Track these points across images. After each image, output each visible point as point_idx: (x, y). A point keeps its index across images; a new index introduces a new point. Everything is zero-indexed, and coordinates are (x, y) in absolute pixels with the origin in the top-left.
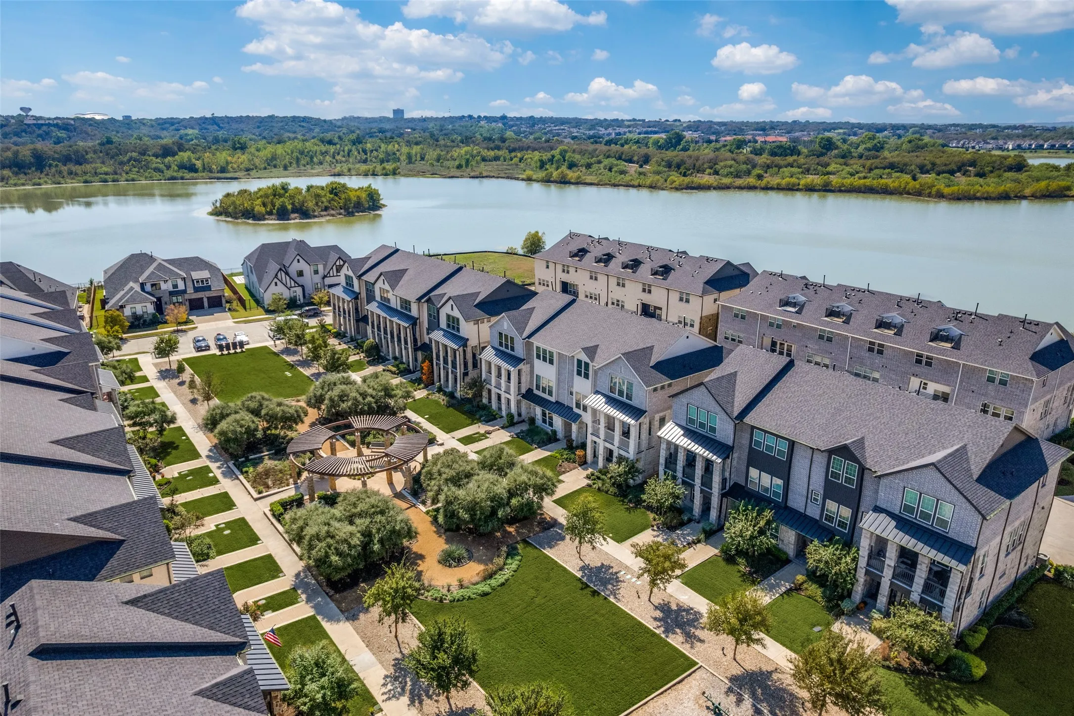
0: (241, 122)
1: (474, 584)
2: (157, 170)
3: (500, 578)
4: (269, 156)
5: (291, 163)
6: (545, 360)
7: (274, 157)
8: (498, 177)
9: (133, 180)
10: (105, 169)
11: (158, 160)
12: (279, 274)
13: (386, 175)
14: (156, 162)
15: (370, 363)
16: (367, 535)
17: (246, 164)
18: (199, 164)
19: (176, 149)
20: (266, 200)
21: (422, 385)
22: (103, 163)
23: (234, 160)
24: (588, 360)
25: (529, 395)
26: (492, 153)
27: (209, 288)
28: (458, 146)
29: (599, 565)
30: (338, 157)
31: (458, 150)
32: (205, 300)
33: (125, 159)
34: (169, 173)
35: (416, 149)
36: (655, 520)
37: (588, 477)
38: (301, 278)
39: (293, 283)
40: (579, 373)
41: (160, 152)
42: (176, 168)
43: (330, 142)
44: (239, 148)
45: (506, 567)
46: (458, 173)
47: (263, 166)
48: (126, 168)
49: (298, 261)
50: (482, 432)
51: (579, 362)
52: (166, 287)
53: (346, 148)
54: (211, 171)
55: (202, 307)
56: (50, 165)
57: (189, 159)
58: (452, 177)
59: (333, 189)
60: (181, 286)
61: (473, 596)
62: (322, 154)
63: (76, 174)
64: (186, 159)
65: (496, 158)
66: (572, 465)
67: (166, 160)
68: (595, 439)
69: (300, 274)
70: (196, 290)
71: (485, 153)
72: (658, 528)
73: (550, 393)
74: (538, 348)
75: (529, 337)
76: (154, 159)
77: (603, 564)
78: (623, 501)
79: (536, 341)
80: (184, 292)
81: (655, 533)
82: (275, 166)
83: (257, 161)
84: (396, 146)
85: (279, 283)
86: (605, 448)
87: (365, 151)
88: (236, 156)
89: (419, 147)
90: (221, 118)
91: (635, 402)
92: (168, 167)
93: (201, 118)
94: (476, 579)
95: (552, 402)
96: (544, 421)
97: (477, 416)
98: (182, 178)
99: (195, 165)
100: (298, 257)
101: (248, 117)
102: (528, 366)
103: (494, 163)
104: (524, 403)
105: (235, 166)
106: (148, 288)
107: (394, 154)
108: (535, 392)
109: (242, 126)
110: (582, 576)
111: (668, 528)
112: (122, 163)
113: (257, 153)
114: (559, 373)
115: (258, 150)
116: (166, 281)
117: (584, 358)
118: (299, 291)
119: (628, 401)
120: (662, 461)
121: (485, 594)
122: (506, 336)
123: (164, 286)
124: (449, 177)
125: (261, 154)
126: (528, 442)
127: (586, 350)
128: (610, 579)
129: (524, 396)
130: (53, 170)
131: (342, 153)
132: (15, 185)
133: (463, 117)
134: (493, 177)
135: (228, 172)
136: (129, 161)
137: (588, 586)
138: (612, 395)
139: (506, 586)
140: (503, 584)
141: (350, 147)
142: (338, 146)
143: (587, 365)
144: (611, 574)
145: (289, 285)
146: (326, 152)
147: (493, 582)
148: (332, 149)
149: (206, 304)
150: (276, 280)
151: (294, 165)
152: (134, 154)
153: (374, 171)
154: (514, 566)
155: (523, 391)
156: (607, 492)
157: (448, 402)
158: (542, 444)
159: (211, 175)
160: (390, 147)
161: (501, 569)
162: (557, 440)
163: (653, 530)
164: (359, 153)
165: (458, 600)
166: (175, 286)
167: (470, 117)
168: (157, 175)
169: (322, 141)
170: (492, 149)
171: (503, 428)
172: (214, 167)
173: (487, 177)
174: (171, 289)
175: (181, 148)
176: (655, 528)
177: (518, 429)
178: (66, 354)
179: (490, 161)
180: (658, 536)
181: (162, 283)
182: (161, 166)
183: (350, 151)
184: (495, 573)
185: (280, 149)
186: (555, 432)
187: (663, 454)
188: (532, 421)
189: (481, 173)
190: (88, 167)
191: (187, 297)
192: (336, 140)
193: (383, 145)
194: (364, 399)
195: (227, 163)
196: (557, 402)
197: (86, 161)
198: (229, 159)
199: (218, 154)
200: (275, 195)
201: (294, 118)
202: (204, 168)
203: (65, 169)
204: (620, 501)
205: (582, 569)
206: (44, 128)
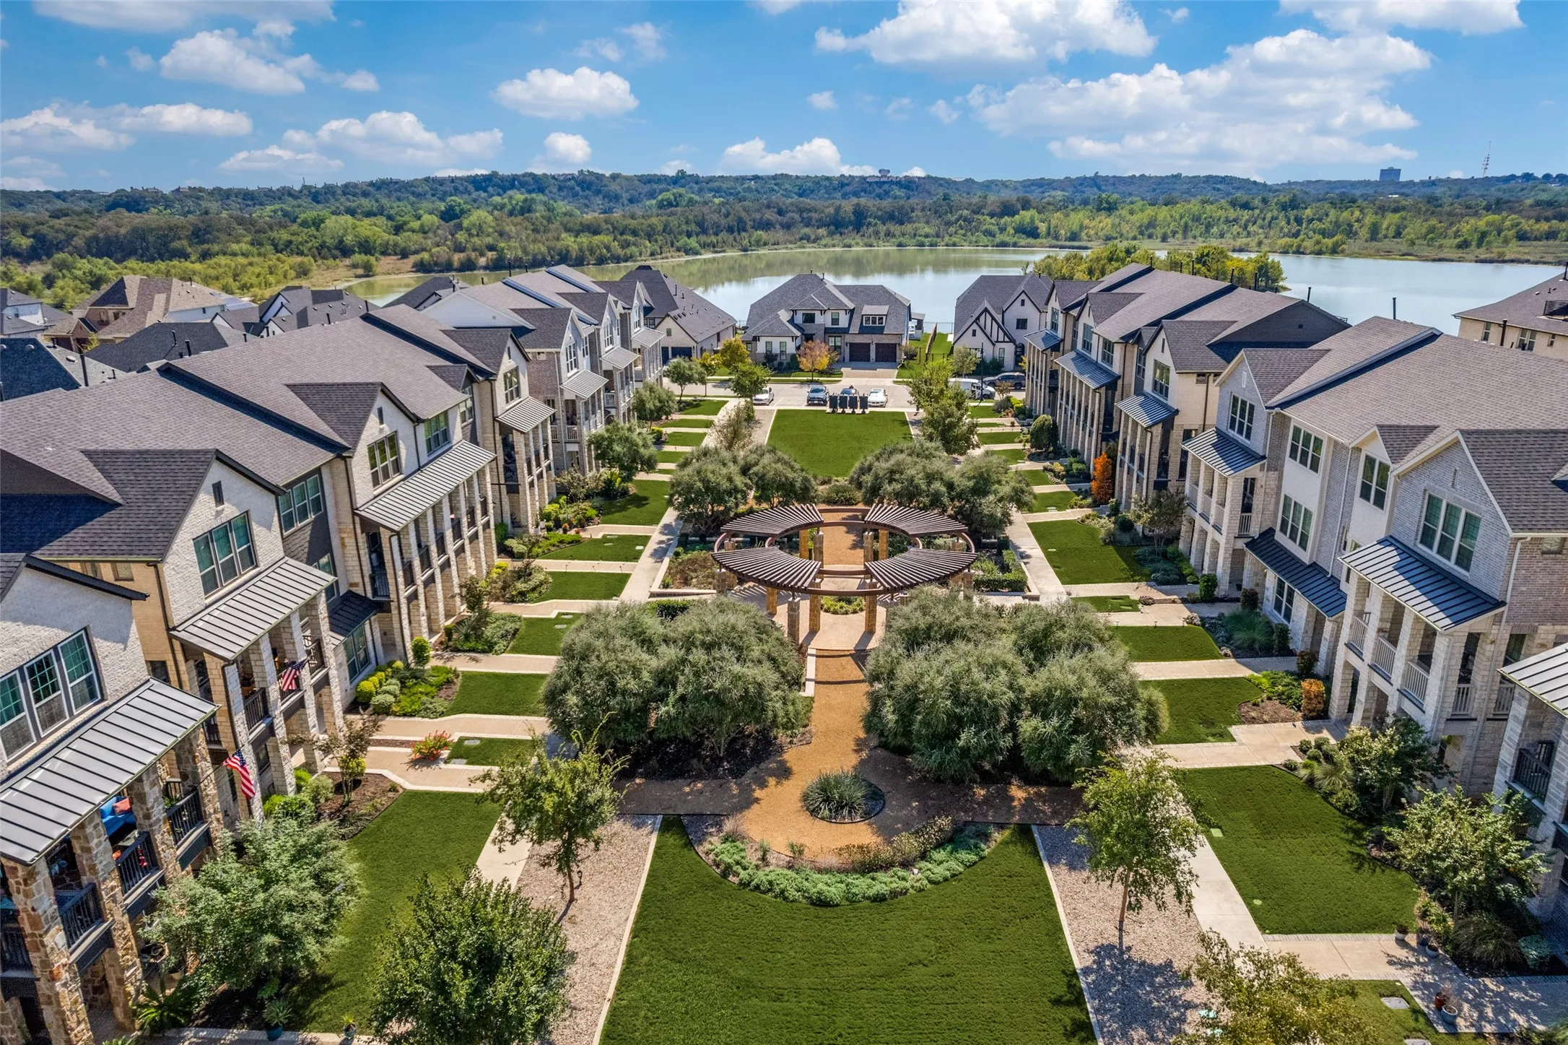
0: (1132, 183)
1: (820, 871)
2: (989, 233)
3: (884, 882)
4: (1146, 221)
5: (1174, 233)
6: (1303, 462)
7: (1152, 224)
8: (1536, 263)
9: (954, 245)
10: (927, 230)
11: (993, 221)
12: (982, 318)
13: (1319, 253)
14: (989, 223)
15: (1032, 457)
16: (665, 679)
17: (1107, 232)
18: (1043, 227)
19: (1019, 206)
20: (1095, 265)
21: (1089, 500)
22: (927, 223)
23: (1093, 223)
24: (1388, 462)
25: (1264, 545)
26: (1544, 226)
27: (880, 331)
28: (1476, 214)
29: (1158, 961)
30: (1251, 228)
31: (1472, 221)
32: (873, 348)
33: (953, 219)
34: (1000, 238)
35: (1392, 219)
36: (1424, 915)
37: (1303, 749)
38: (1021, 331)
39: (1001, 333)
40: (1365, 494)
41: (998, 210)
42: (1012, 231)
43: (1246, 206)
44: (1104, 209)
45: (923, 864)
46: (1460, 253)
47: (1131, 235)
48: (952, 229)
49: (1023, 303)
50: (1135, 596)
51: (1370, 461)
52: (823, 320)
53: (1269, 215)
54: (1057, 238)
55: (866, 358)
56: (870, 223)
57: (1032, 221)
58: (1440, 260)
59: (1203, 256)
60: (843, 322)
61: (792, 893)
62: (1227, 221)
63: (894, 236)
64: (1028, 220)
65: (1551, 235)
66: (1285, 711)
67: (1003, 221)
68: (1354, 660)
69: (1022, 324)
70: (863, 330)
71: (1527, 225)
72: (1423, 943)
73: (1303, 545)
74: (1297, 430)
75: (1285, 405)
76: (988, 218)
77: (1169, 964)
78: (1358, 834)
79: (1299, 416)
80: (845, 331)
81: (1402, 954)
82: (1150, 237)
83: (1125, 228)
84: (1357, 213)
85: (979, 332)
86: (1372, 688)
87: (1299, 221)
88: (1097, 220)
89: (1398, 215)
90: (1106, 179)
91: (1476, 576)
92: (1002, 230)
93: (1078, 179)
94: (834, 861)
95: (1302, 564)
96: (1278, 606)
97: (1147, 570)
98: (1015, 245)
99: (1037, 228)
100: (1023, 297)
101: (1143, 176)
102: (1273, 475)
103: (1544, 242)
104: (1251, 559)
105: (1092, 232)
106: (799, 319)
107: (1350, 226)
108: (1280, 538)
109: (1132, 188)
110: (1087, 971)
111: (1454, 959)
112: (949, 224)
113: (1128, 217)
114: (1328, 493)
115: (1132, 213)
116: (823, 312)
117: (1380, 453)
118: (1009, 349)
119: (1459, 572)
120: (1507, 755)
121: (821, 903)
122: (1244, 403)
123: (819, 319)
124: (1434, 260)
125: (1134, 218)
126: (1216, 641)
127: (1388, 431)
128: (1160, 1014)
129: (1252, 545)
130: (871, 229)
131: (1260, 222)
132: (825, 246)
133: (1513, 177)
134: (1528, 261)
135: (1080, 240)
136: (958, 220)
137: (1078, 1001)
138: (1422, 549)
139: (884, 906)
140: (879, 899)
141: (1275, 213)
142: (1257, 212)
143: (1384, 469)
144: (1174, 1002)
145: (994, 338)
146: (1235, 220)
147: (862, 885)
148: (1246, 215)
149: (873, 355)
150: (975, 327)
151: (1179, 236)
152: (965, 212)
153: (1299, 246)
154: (940, 871)
155: (1255, 531)
156: (1327, 796)
157: (1111, 534)
158: (1243, 652)
159: (1055, 242)
160: (1346, 214)
161: (906, 865)
162: (1286, 652)
163: (1402, 943)
164: (1288, 223)
165: (757, 887)
166: (835, 321)
167: (1528, 177)
168: (985, 240)
169: (1233, 204)
170: (1547, 219)
171: (1184, 601)
172: (1063, 232)
173: (1512, 261)
174: (829, 325)
175: (1026, 205)
176: (1412, 939)
177: (1212, 611)
178: (530, 331)
179: (1536, 239)
180: (1405, 965)
181: (817, 314)
182: (995, 228)
183: (1273, 218)
184: (887, 866)
185: (1163, 213)
186: (1284, 633)
187: (1513, 733)
188: (1252, 600)
189: (1502, 254)
190: (908, 228)
191: (849, 339)
192: (1256, 202)
193: (1332, 212)
194: (929, 484)
195: (1082, 227)
196: (1314, 565)
197: (910, 220)
198: (1086, 222)
199: (1072, 215)
200: (1110, 260)
201: (1209, 179)
202: (1048, 234)
203: (882, 229)
204: (1348, 830)
205: (1103, 951)
206: (886, 187)
